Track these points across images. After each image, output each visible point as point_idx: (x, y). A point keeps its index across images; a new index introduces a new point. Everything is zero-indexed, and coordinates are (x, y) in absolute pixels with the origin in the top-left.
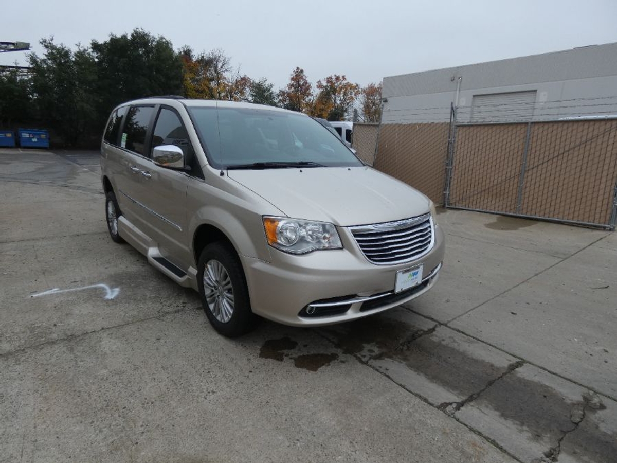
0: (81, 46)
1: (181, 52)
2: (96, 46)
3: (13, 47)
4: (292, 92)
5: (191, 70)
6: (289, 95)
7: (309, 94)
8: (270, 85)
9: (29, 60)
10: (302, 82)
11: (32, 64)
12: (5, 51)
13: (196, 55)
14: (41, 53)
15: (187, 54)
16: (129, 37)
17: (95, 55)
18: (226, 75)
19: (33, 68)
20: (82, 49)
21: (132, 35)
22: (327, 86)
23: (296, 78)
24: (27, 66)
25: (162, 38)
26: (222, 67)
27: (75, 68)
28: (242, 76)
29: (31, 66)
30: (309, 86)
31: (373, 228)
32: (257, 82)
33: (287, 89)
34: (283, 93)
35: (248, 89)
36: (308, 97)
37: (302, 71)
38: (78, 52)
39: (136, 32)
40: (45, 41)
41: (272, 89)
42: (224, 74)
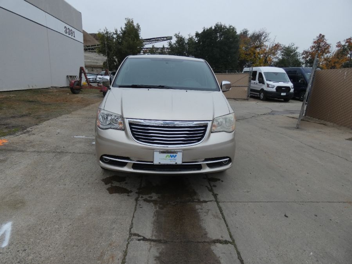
0: (190, 35)
1: (241, 33)
2: (197, 35)
3: (166, 39)
4: (314, 51)
5: (245, 43)
6: (311, 54)
7: (329, 52)
8: (296, 47)
9: (168, 44)
10: (322, 44)
11: (169, 46)
12: (162, 41)
13: (250, 33)
14: (174, 41)
15: (245, 33)
16: (213, 28)
17: (196, 39)
18: (266, 43)
19: (170, 48)
20: (190, 37)
21: (215, 27)
22: (345, 45)
23: (318, 42)
24: (167, 47)
25: (231, 26)
26: (264, 39)
27: (187, 46)
28: (277, 43)
29: (169, 47)
30: (329, 46)
31: (144, 122)
32: (287, 46)
33: (310, 49)
34: (306, 52)
35: (279, 52)
36: (326, 54)
37: (323, 36)
38: (189, 38)
39: (217, 25)
40: (176, 35)
41: (297, 50)
42: (264, 43)
